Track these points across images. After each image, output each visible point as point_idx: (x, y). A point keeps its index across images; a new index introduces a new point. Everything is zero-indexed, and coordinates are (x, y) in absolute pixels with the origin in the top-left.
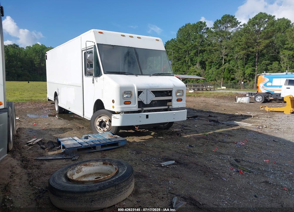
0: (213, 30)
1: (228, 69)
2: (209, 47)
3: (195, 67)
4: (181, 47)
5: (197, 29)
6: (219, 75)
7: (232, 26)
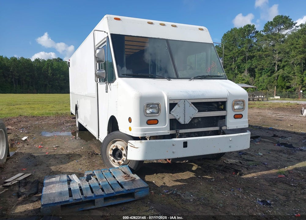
0: (264, 33)
1: (282, 76)
2: (259, 53)
3: (243, 74)
4: (226, 54)
5: (244, 33)
6: (271, 84)
7: (286, 28)
